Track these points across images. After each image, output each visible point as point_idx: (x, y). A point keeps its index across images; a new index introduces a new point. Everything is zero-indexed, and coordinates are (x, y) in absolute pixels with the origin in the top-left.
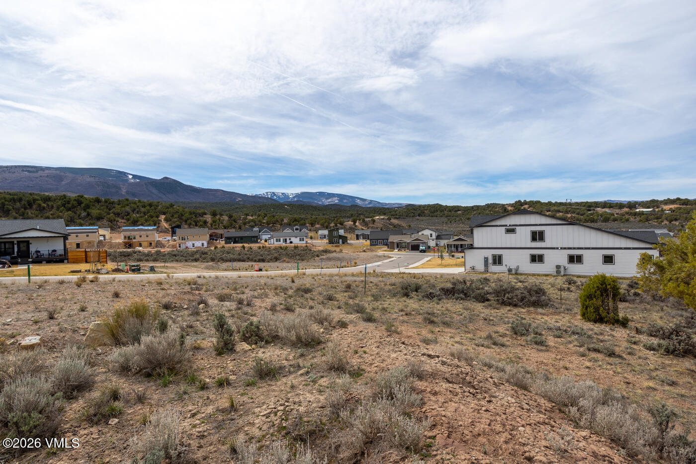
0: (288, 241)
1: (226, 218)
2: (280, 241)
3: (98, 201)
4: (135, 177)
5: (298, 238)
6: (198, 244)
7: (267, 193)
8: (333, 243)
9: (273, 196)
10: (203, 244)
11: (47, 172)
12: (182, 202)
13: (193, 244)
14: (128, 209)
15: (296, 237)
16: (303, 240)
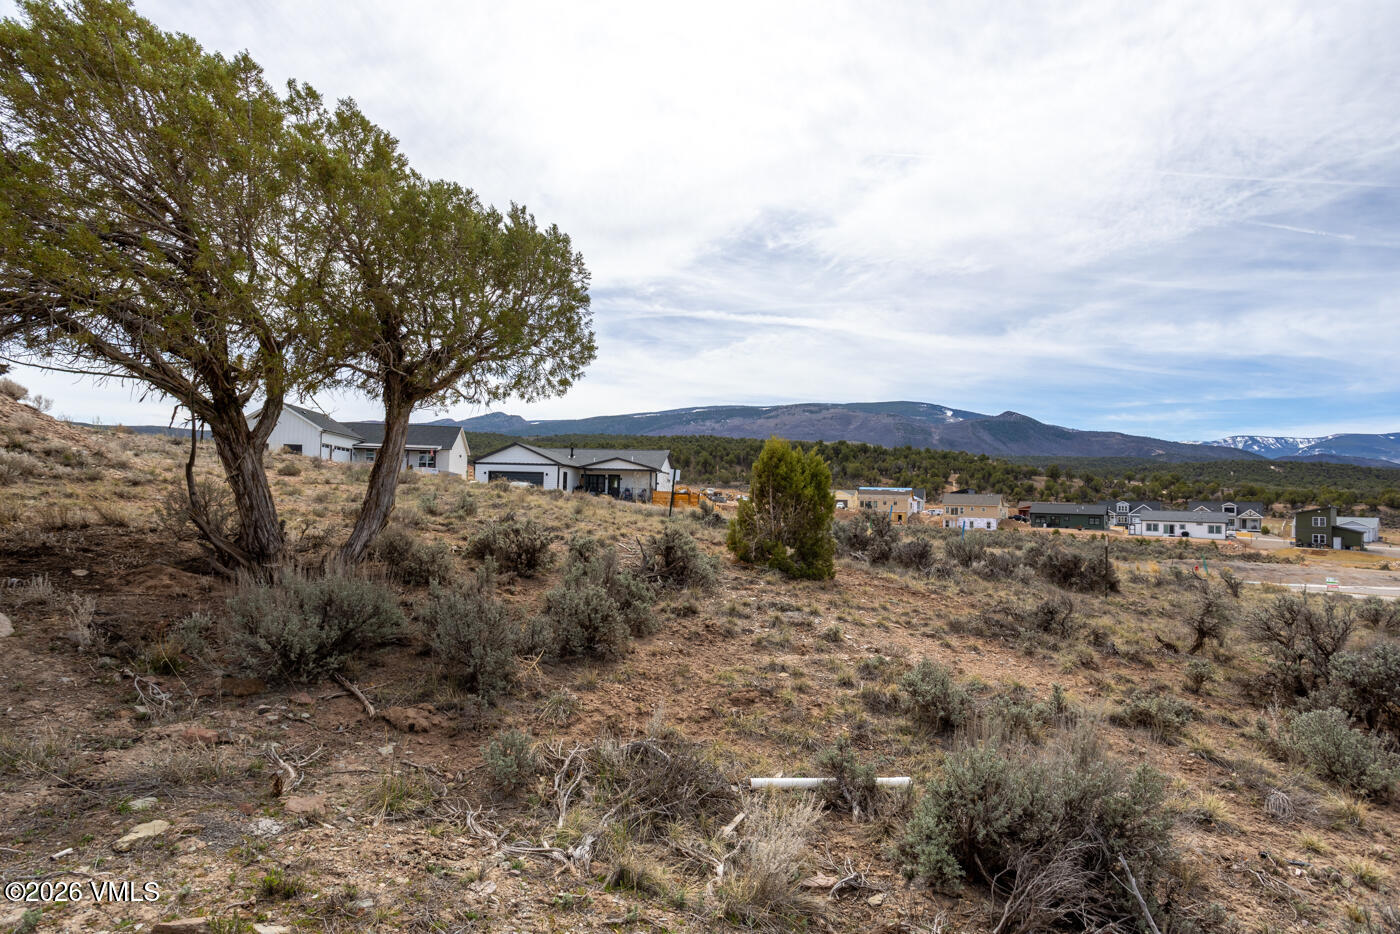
0: (1178, 531)
1: (1078, 483)
2: (1156, 528)
3: (864, 449)
4: (956, 413)
5: (1205, 527)
6: (980, 523)
7: (1234, 438)
8: (1310, 545)
9: (1251, 446)
10: (989, 524)
11: (832, 410)
12: (1033, 458)
13: (972, 523)
14: (901, 462)
15: (1200, 523)
16: (1219, 531)
